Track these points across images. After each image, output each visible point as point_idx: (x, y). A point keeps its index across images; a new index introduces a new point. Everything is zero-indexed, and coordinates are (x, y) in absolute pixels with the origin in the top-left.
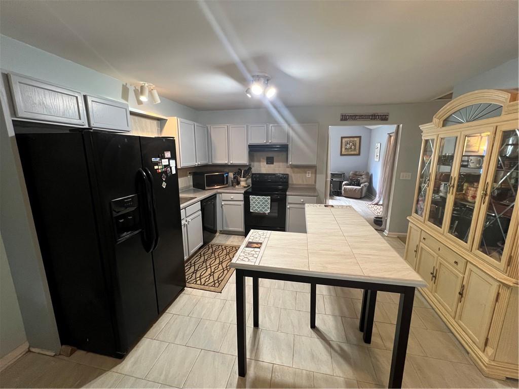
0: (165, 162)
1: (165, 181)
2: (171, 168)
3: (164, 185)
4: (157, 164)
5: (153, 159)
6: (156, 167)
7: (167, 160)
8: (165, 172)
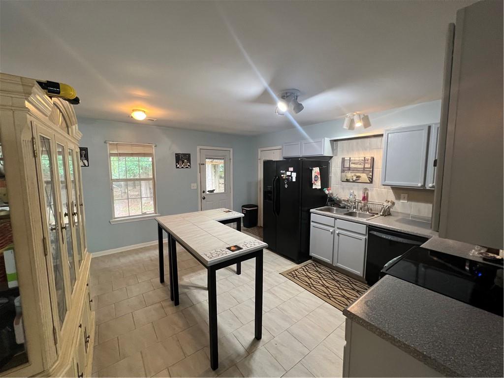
0: (288, 173)
1: (287, 184)
2: (292, 177)
3: (286, 186)
4: (283, 174)
5: (282, 171)
6: (282, 176)
7: (290, 173)
8: (288, 179)
